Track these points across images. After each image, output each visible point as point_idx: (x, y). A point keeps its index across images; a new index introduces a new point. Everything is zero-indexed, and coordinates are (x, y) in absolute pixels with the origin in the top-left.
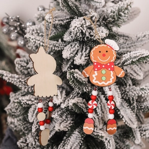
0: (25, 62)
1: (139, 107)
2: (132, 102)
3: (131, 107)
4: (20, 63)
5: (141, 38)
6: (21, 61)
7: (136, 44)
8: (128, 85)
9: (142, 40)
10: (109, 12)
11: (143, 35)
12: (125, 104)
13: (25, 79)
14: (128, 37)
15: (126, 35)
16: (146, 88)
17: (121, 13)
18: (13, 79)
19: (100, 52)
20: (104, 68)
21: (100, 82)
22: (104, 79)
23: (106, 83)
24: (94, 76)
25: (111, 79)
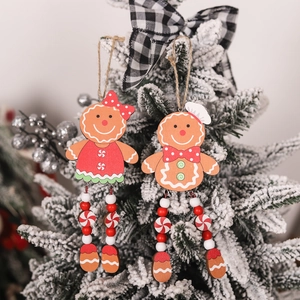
0: (61, 204)
1: (276, 282)
2: (265, 273)
3: (264, 281)
4: (53, 206)
5: (274, 154)
6: (54, 203)
7: (265, 164)
8: (257, 242)
9: (275, 158)
10: (222, 110)
11: (278, 148)
12: (255, 279)
13: (69, 239)
14: (251, 152)
15: (249, 149)
16: (294, 248)
17: (242, 111)
18: (47, 242)
19: (175, 126)
20: (181, 157)
21: (174, 184)
22: (181, 177)
23: (184, 185)
24: (163, 171)
25: (194, 179)
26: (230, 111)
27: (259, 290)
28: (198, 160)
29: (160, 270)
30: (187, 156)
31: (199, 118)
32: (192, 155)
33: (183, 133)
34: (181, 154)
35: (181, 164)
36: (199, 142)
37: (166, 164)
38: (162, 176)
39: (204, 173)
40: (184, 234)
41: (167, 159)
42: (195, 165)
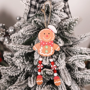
0: (10, 56)
1: (82, 82)
2: (78, 80)
3: (78, 82)
4: (7, 56)
5: (83, 38)
6: (7, 55)
7: (80, 42)
8: (75, 70)
9: (83, 39)
10: (64, 25)
11: (85, 36)
12: (74, 82)
15: (74, 37)
16: (87, 73)
17: (71, 25)
18: (3, 70)
19: (44, 34)
20: (47, 45)
21: (44, 54)
22: (46, 51)
23: (48, 54)
24: (40, 50)
25: (51, 52)
26: (67, 25)
27: (76, 86)
28: (52, 46)
29: (39, 81)
30: (49, 44)
31: (53, 31)
32: (51, 44)
33: (47, 36)
34: (47, 44)
35: (47, 47)
36: (53, 39)
37: (42, 47)
38: (40, 51)
39: (55, 50)
40: (46, 73)
41: (42, 45)
42: (51, 47)
